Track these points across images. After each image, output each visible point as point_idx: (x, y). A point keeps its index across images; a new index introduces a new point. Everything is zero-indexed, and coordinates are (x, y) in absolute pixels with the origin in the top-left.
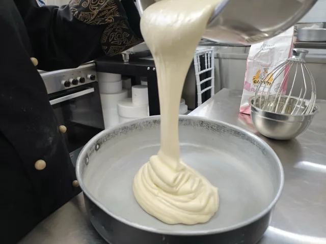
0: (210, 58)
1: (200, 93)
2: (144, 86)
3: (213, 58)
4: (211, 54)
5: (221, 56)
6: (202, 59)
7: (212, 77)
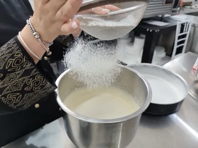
0: (189, 26)
1: (176, 47)
2: (142, 38)
3: (190, 26)
4: (189, 24)
5: (196, 26)
6: (183, 26)
7: (186, 39)
